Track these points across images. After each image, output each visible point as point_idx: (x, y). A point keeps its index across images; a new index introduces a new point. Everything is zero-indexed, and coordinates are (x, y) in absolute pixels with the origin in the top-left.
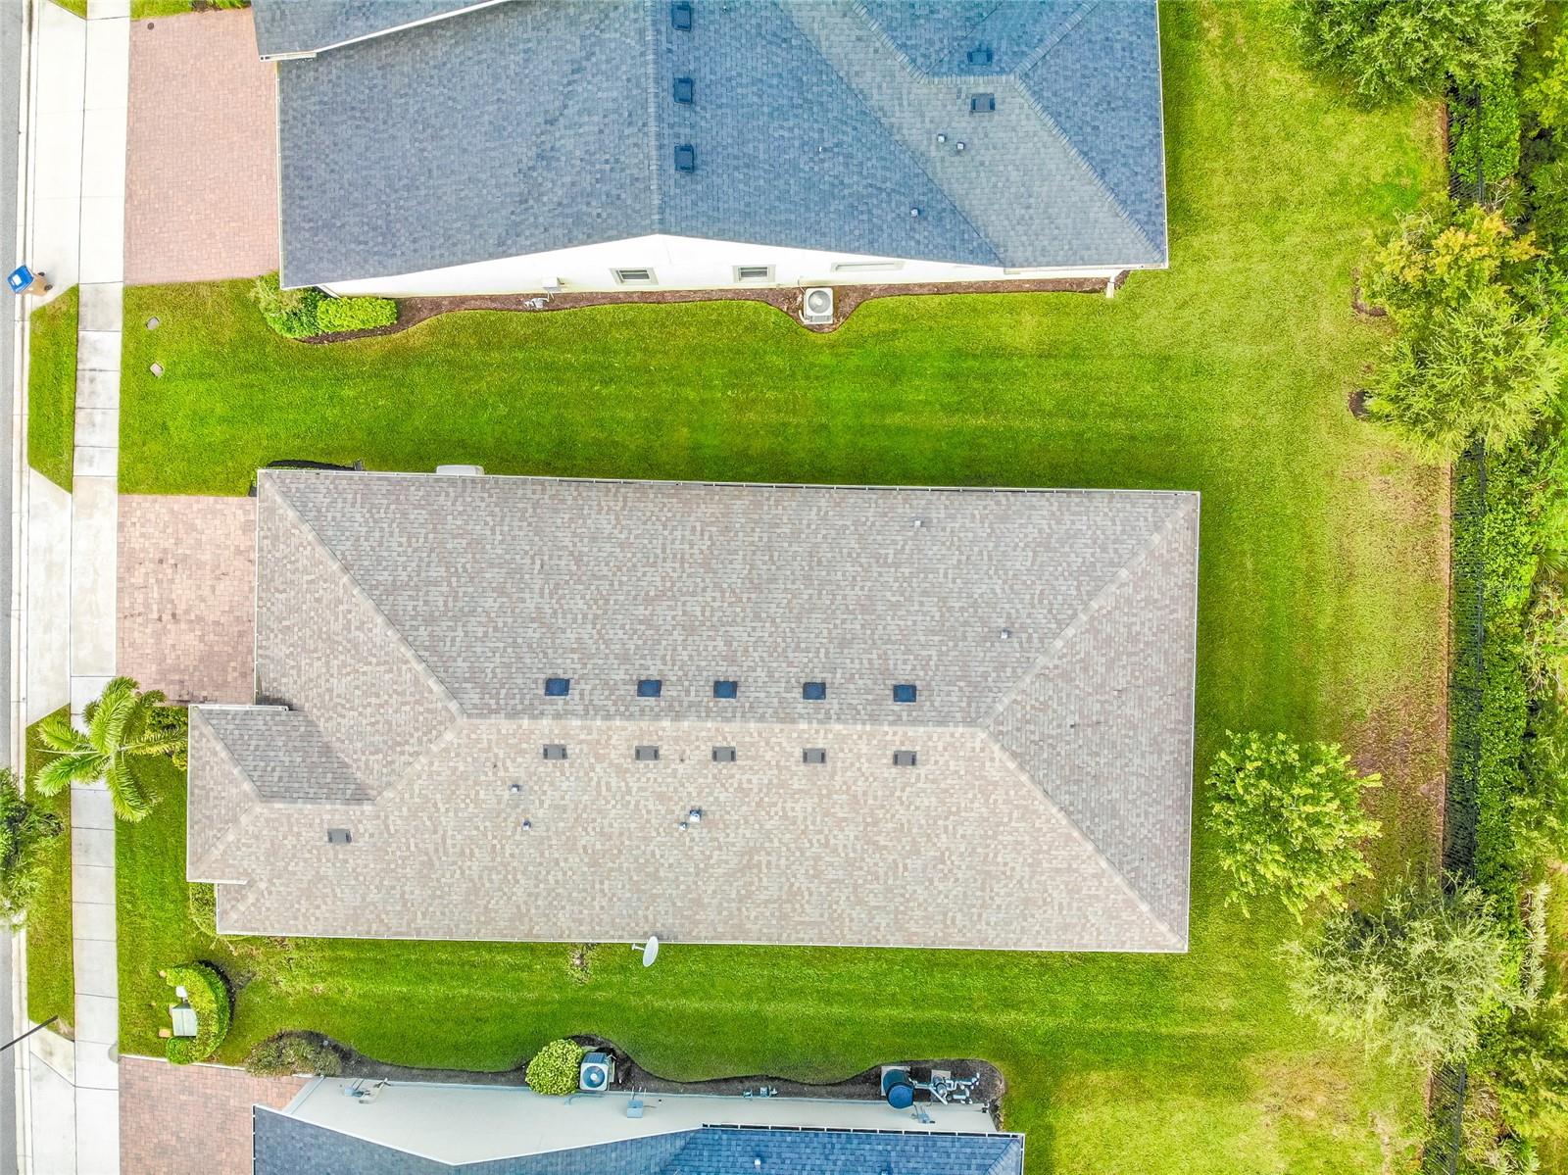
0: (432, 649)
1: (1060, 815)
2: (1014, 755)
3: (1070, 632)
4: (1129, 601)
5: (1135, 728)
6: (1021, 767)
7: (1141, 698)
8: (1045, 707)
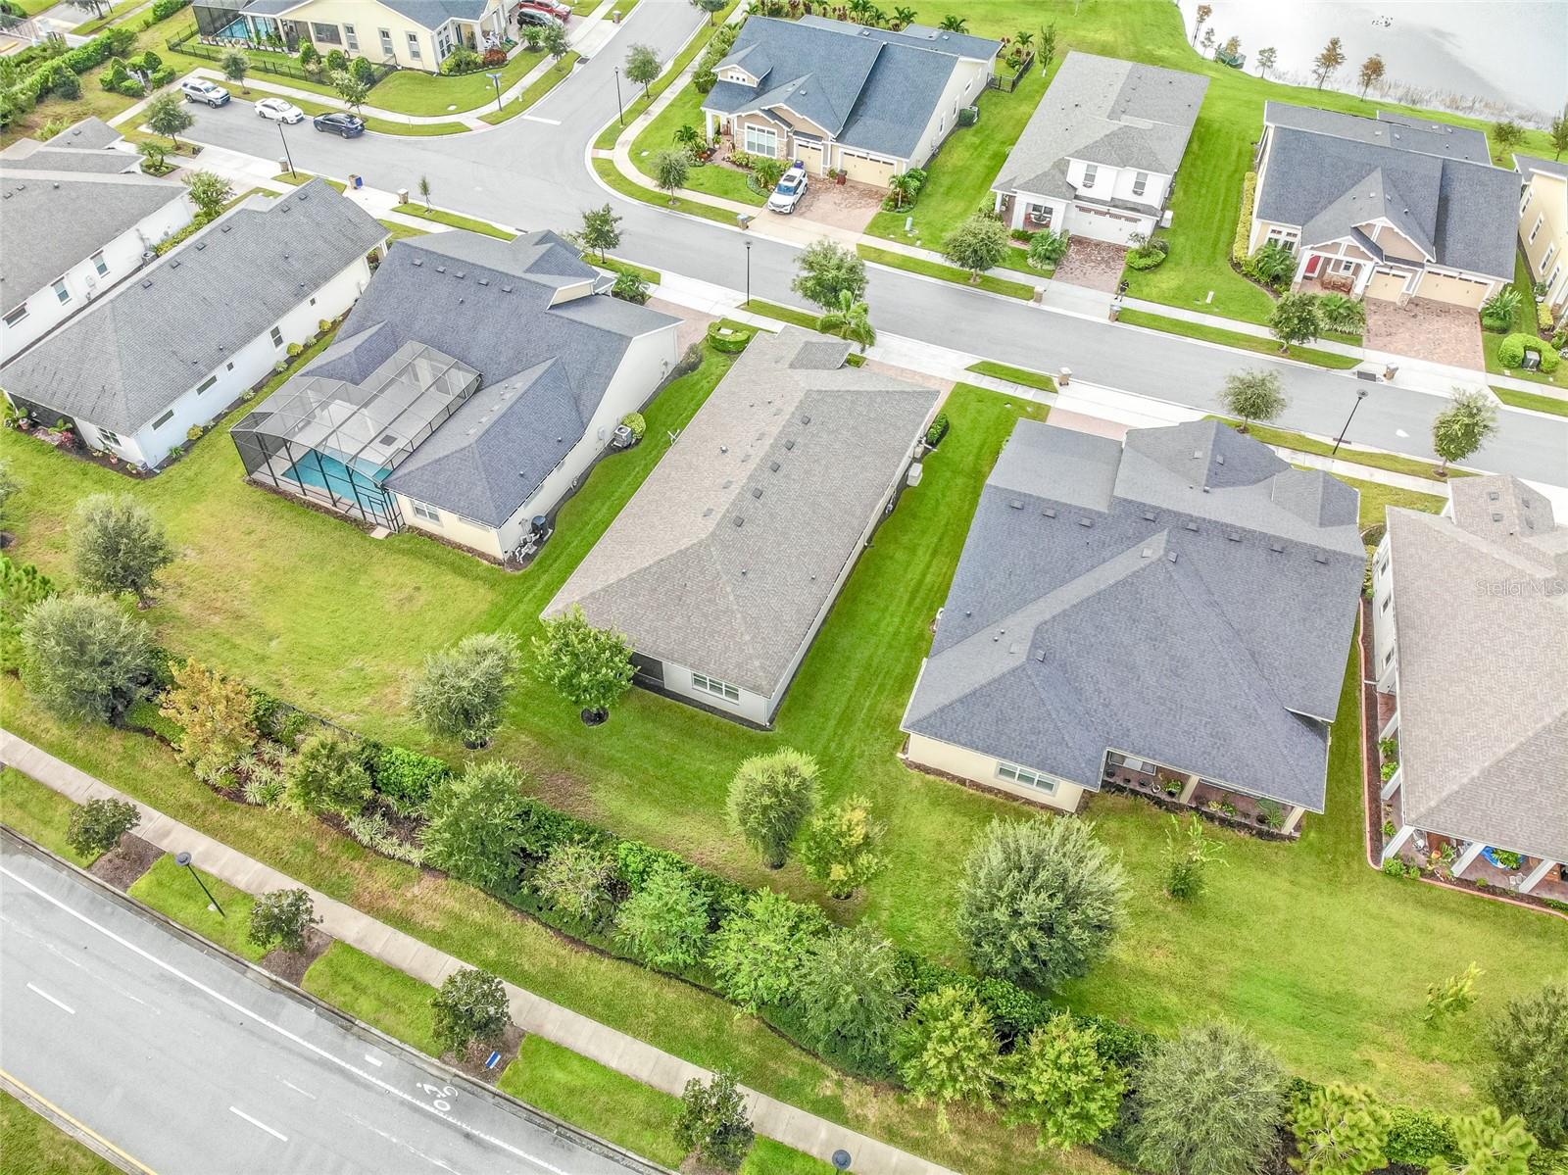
0: (842, 396)
1: (647, 565)
2: (687, 549)
3: (731, 598)
4: (732, 637)
5: (667, 621)
6: (681, 551)
7: (680, 628)
8: (702, 572)
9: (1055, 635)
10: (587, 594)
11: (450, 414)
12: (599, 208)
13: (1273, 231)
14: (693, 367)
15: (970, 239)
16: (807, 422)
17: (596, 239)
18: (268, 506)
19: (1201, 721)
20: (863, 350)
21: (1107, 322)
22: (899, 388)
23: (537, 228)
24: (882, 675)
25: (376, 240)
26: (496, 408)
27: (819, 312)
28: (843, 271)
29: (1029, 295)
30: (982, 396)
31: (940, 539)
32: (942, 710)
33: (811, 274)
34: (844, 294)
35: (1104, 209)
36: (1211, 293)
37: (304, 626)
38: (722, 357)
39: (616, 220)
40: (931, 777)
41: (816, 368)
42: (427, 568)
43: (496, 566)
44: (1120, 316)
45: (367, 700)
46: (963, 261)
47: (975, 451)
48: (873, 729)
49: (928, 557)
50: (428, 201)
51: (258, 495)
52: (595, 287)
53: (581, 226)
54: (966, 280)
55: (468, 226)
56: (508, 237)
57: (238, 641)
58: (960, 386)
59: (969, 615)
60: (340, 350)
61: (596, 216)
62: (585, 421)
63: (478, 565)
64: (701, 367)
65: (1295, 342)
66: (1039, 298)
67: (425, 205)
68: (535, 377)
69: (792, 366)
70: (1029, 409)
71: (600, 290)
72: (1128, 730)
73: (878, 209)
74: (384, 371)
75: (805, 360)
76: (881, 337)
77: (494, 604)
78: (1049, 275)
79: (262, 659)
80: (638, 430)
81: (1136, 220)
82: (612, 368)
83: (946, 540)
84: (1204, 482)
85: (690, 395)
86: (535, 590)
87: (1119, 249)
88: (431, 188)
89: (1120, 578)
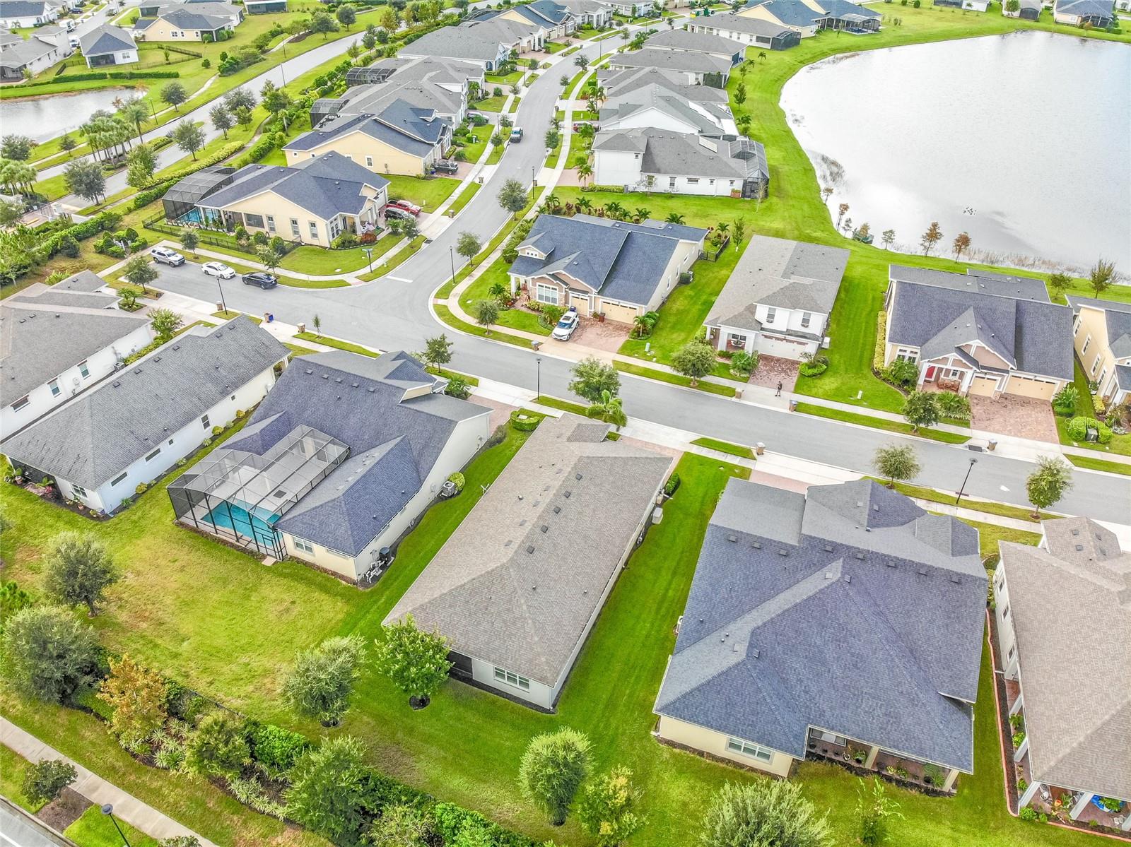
0: (604, 460)
1: (462, 583)
2: (493, 570)
3: (525, 607)
4: (525, 638)
5: (476, 626)
6: (487, 572)
7: (486, 632)
8: (503, 588)
9: (766, 638)
10: (417, 606)
11: (326, 475)
12: (437, 337)
13: (901, 350)
14: (499, 441)
15: (689, 357)
16: (579, 478)
17: (434, 357)
18: (188, 541)
19: (877, 704)
20: (618, 430)
21: (787, 411)
22: (644, 455)
23: (395, 349)
24: (638, 668)
25: (281, 356)
26: (359, 471)
27: (588, 405)
28: (604, 377)
29: (732, 394)
30: (702, 461)
31: (678, 563)
32: (684, 696)
33: (582, 380)
34: (605, 393)
35: (782, 336)
36: (860, 392)
37: (209, 631)
38: (520, 434)
39: (449, 345)
40: (677, 751)
41: (586, 441)
42: (302, 588)
43: (351, 586)
44: (797, 407)
45: (250, 688)
46: (686, 372)
47: (700, 499)
48: (633, 712)
49: (670, 577)
50: (318, 331)
51: (183, 534)
52: (433, 388)
53: (425, 348)
54: (687, 384)
55: (347, 348)
56: (375, 355)
57: (159, 641)
58: (687, 454)
59: (702, 622)
60: (252, 430)
61: (435, 342)
62: (422, 479)
63: (339, 584)
64: (506, 441)
65: (922, 425)
66: (739, 396)
67: (317, 333)
68: (388, 448)
69: (569, 440)
70: (737, 471)
71: (437, 390)
72: (824, 711)
73: (627, 338)
74: (281, 446)
75: (578, 436)
76: (631, 421)
77: (348, 614)
78: (746, 380)
79: (176, 656)
80: (460, 484)
81: (804, 344)
82: (442, 442)
83: (682, 563)
84: (866, 524)
85: (497, 460)
86: (379, 603)
87: (794, 363)
88: (321, 322)
89: (811, 594)
